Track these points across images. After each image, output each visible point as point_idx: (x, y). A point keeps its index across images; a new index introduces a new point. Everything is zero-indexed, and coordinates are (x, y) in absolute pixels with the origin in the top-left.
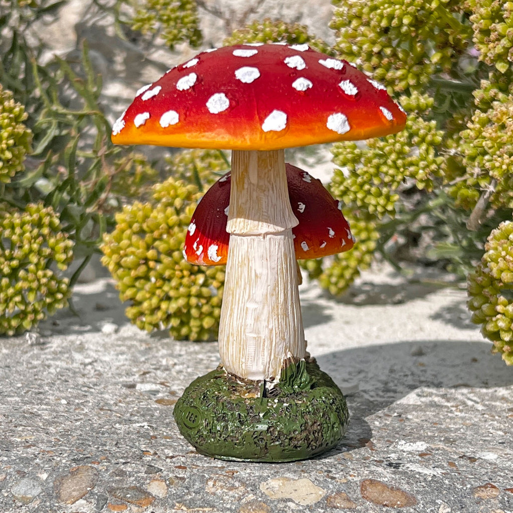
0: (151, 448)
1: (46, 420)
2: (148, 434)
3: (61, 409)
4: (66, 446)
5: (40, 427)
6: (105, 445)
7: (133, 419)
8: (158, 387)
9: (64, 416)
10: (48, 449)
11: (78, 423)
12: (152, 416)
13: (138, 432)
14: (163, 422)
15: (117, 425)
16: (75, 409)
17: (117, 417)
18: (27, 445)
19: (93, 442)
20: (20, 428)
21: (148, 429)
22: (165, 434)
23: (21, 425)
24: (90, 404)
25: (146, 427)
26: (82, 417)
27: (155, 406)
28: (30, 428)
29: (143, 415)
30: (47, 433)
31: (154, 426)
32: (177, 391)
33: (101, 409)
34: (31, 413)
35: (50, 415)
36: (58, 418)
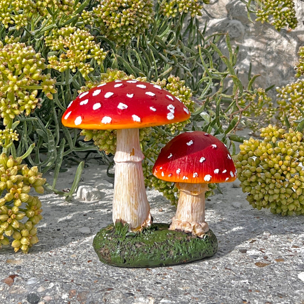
0: (247, 298)
1: (196, 275)
2: (248, 288)
3: (205, 268)
4: (205, 295)
5: (193, 280)
6: (224, 295)
7: (241, 276)
8: (258, 252)
9: (206, 272)
10: (196, 296)
11: (213, 279)
12: (252, 274)
13: (243, 286)
14: (256, 280)
15: (232, 281)
16: (212, 268)
17: (233, 275)
18: (186, 293)
19: (219, 293)
20: (183, 281)
21: (248, 285)
22: (256, 288)
23: (184, 279)
24: (220, 265)
25: (247, 283)
26: (215, 274)
27: (255, 267)
28: (188, 281)
29: (247, 274)
30: (196, 286)
31: (252, 282)
32: (268, 256)
33: (226, 268)
34: (190, 270)
35: (199, 272)
36: (203, 274)
